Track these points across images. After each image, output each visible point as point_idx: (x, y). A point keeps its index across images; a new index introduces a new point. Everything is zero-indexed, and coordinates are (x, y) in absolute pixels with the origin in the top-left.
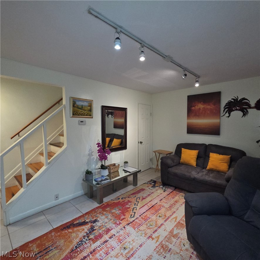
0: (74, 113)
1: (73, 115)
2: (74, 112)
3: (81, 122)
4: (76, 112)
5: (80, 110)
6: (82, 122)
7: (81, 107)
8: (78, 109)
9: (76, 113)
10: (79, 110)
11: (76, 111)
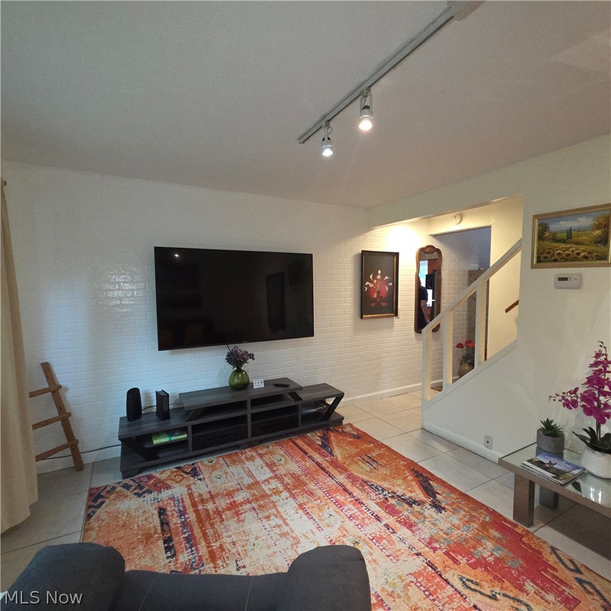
0: (543, 256)
1: (539, 261)
2: (542, 253)
3: (560, 279)
4: (549, 253)
5: (562, 245)
6: (566, 279)
7: (564, 236)
8: (554, 244)
9: (549, 256)
10: (558, 244)
11: (548, 251)
